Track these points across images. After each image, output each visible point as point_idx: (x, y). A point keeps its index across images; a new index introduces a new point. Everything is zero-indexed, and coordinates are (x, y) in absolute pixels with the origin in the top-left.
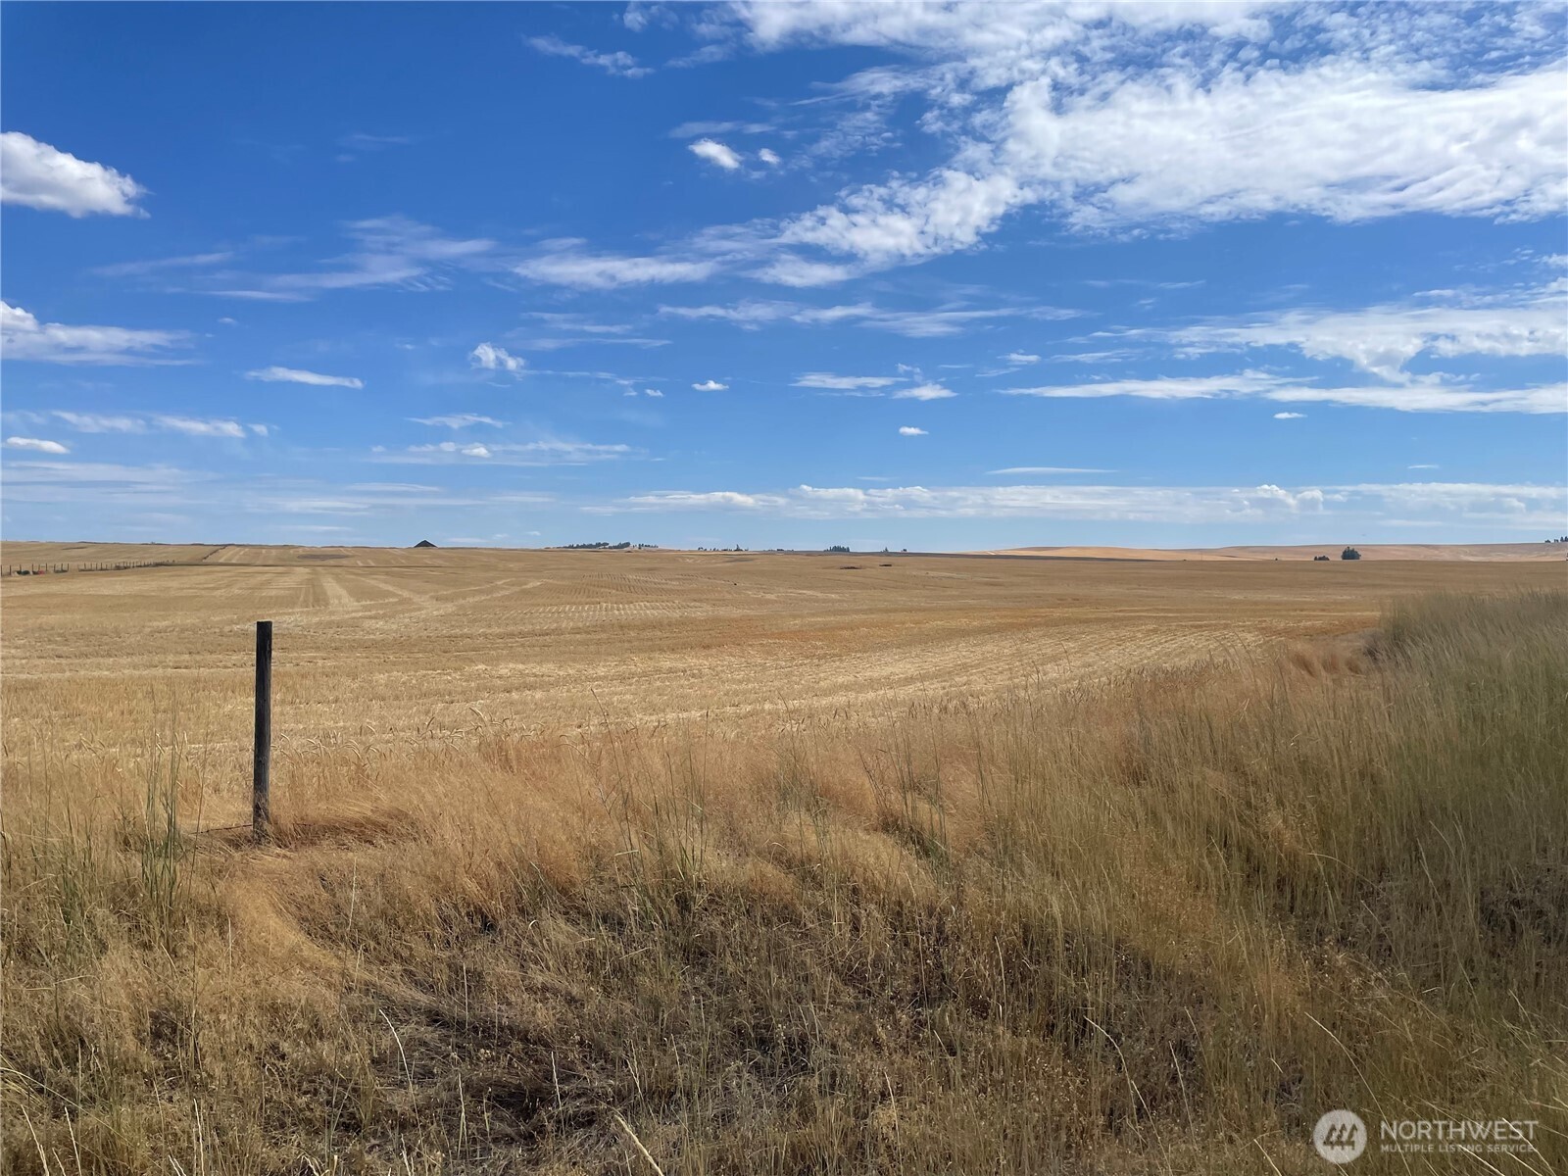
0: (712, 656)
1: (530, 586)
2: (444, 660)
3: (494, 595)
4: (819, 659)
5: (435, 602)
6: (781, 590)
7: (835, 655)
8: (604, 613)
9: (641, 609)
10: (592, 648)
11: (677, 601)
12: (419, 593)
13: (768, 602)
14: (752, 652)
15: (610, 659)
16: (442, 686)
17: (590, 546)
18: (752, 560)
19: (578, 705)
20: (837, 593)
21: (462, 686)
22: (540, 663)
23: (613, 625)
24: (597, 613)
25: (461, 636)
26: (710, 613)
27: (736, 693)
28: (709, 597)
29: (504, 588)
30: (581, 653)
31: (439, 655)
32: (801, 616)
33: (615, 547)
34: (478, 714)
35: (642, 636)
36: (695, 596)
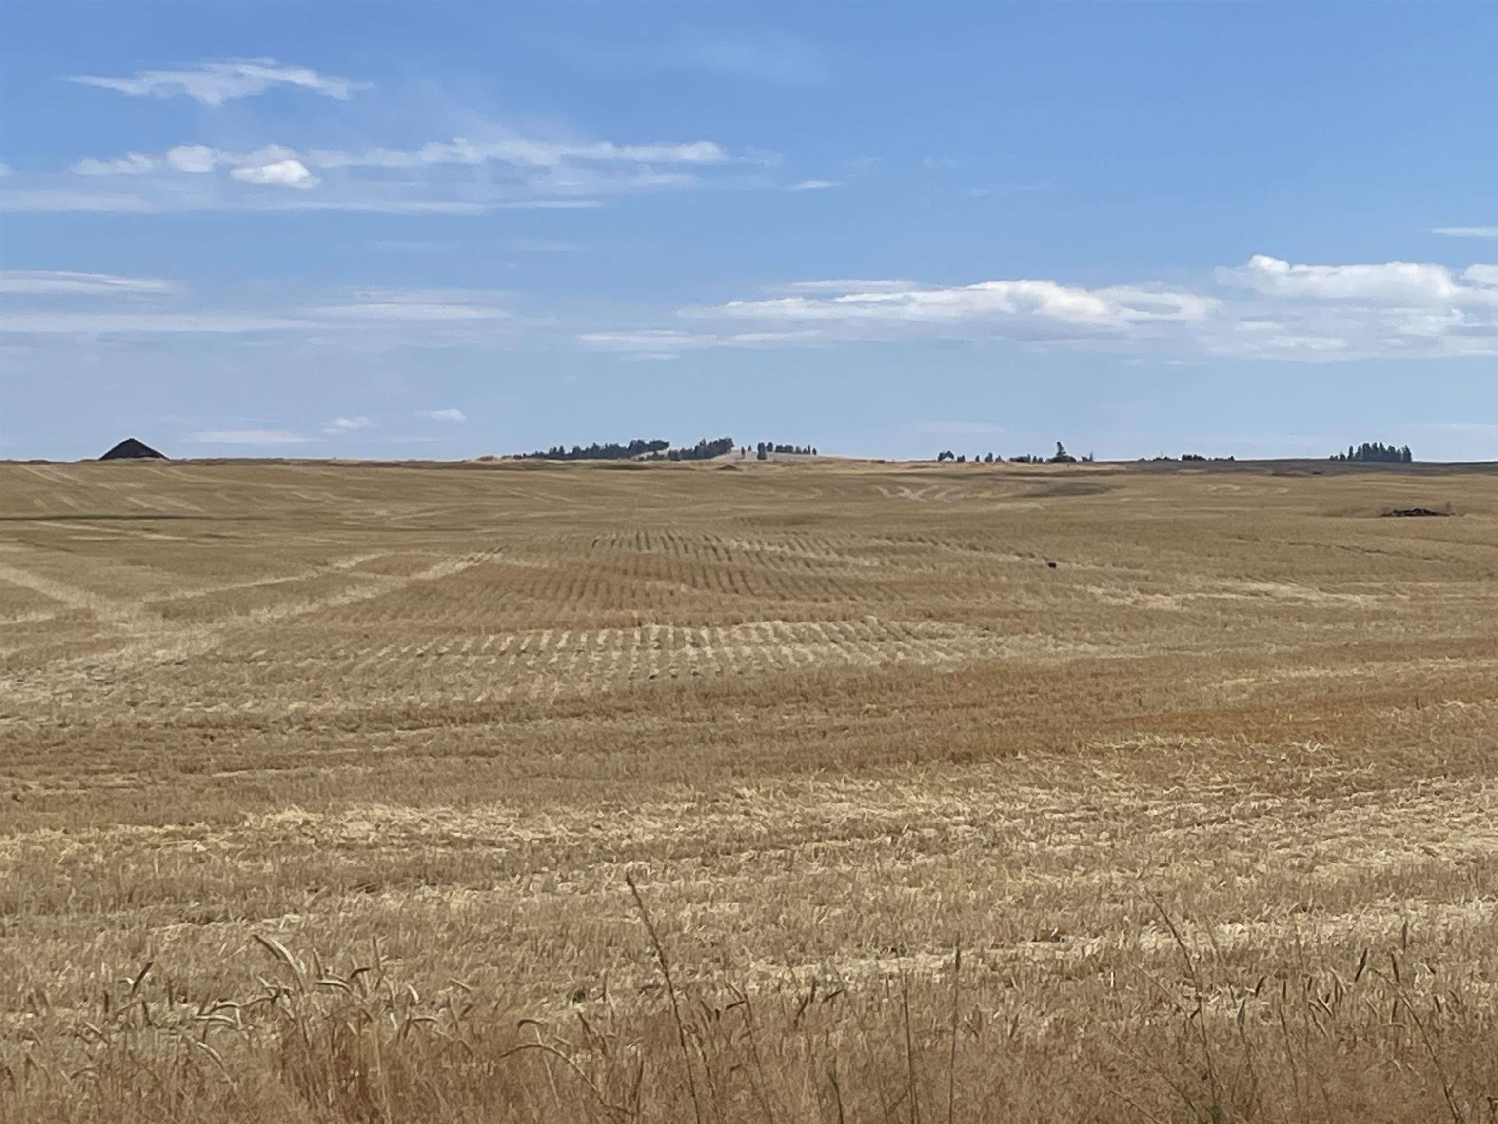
0: (979, 784)
1: (434, 572)
2: (185, 792)
3: (332, 602)
4: (1314, 795)
5: (159, 622)
6: (1197, 581)
7: (1363, 784)
8: (654, 654)
9: (767, 643)
10: (619, 758)
11: (873, 619)
12: (114, 595)
13: (1152, 618)
14: (1103, 775)
15: (671, 790)
16: (177, 872)
17: (613, 451)
18: (1106, 489)
19: (574, 931)
20: (1371, 591)
21: (236, 870)
22: (464, 804)
23: (681, 691)
24: (634, 652)
25: (236, 723)
26: (975, 653)
27: (1054, 899)
28: (970, 603)
29: (361, 581)
30: (585, 775)
31: (172, 781)
32: (1256, 664)
33: (687, 454)
34: (279, 955)
35: (765, 727)
36: (928, 602)
